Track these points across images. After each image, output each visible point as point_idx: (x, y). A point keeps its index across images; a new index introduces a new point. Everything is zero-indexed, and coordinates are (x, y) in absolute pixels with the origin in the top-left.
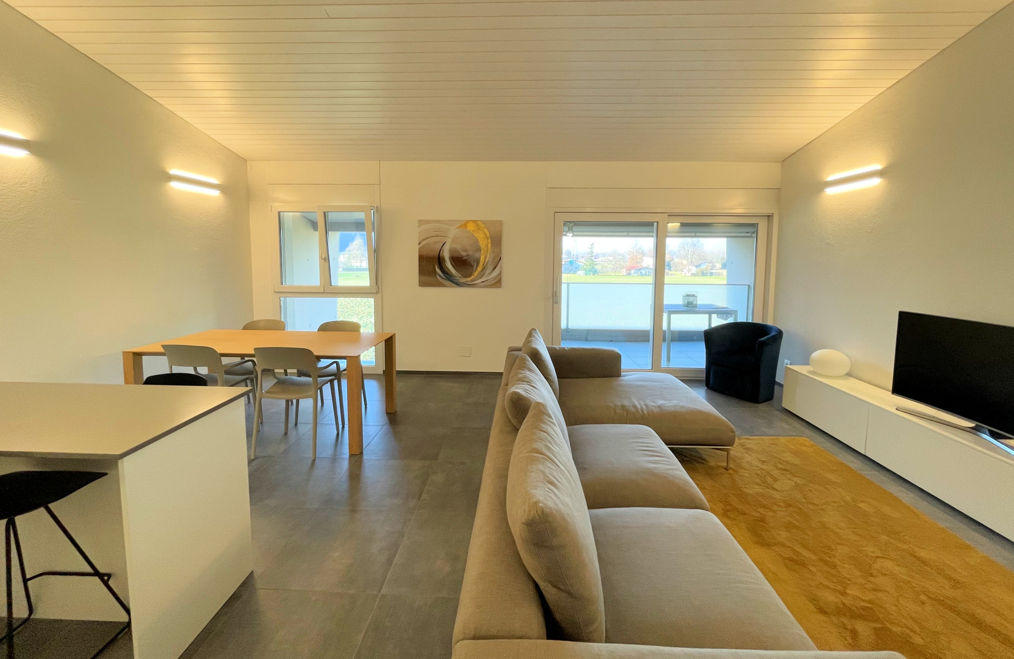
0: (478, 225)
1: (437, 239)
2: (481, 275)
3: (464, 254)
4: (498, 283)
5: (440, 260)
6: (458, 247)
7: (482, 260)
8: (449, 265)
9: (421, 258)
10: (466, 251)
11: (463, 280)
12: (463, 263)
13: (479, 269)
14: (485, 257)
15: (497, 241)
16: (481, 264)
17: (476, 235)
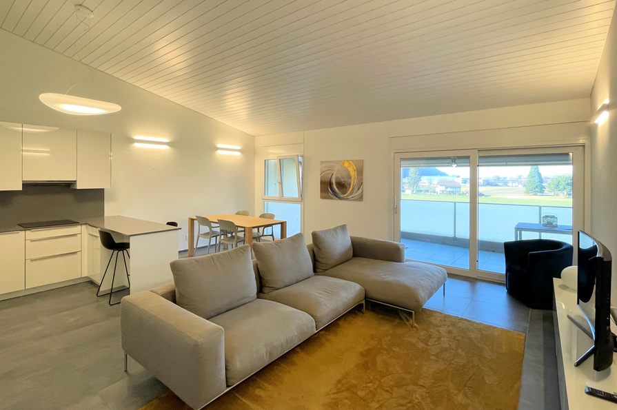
0: (350, 163)
1: (329, 172)
2: (352, 193)
3: (342, 180)
4: (361, 198)
5: (330, 184)
6: (339, 176)
7: (352, 184)
8: (335, 187)
9: (321, 182)
10: (343, 178)
11: (342, 196)
12: (342, 186)
13: (351, 189)
14: (354, 182)
15: (360, 172)
16: (351, 186)
17: (349, 169)
